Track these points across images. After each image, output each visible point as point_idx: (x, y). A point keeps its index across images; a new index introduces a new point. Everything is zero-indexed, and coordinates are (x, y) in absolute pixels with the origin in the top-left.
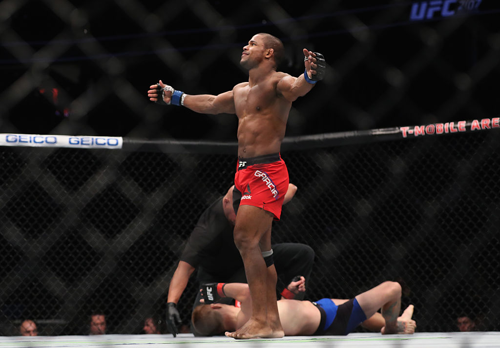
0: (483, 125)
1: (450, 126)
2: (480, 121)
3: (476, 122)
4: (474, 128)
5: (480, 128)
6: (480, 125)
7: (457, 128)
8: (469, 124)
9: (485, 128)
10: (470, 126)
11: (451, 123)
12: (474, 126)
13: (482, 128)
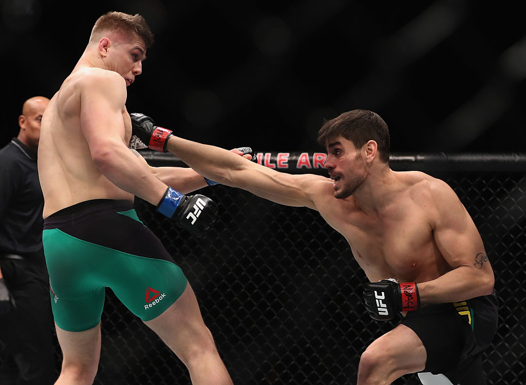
0: (316, 161)
1: (266, 158)
2: (311, 155)
3: (306, 156)
4: (302, 165)
5: (310, 167)
6: (311, 161)
7: (275, 162)
8: (294, 158)
9: (318, 166)
10: (296, 161)
11: (266, 154)
12: (301, 162)
13: (314, 167)
